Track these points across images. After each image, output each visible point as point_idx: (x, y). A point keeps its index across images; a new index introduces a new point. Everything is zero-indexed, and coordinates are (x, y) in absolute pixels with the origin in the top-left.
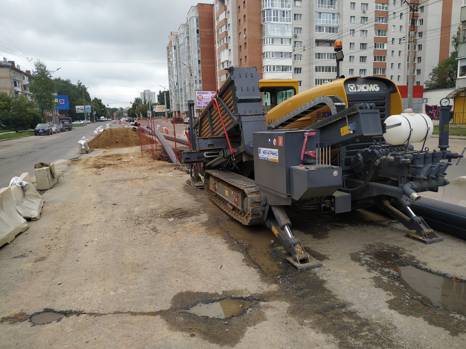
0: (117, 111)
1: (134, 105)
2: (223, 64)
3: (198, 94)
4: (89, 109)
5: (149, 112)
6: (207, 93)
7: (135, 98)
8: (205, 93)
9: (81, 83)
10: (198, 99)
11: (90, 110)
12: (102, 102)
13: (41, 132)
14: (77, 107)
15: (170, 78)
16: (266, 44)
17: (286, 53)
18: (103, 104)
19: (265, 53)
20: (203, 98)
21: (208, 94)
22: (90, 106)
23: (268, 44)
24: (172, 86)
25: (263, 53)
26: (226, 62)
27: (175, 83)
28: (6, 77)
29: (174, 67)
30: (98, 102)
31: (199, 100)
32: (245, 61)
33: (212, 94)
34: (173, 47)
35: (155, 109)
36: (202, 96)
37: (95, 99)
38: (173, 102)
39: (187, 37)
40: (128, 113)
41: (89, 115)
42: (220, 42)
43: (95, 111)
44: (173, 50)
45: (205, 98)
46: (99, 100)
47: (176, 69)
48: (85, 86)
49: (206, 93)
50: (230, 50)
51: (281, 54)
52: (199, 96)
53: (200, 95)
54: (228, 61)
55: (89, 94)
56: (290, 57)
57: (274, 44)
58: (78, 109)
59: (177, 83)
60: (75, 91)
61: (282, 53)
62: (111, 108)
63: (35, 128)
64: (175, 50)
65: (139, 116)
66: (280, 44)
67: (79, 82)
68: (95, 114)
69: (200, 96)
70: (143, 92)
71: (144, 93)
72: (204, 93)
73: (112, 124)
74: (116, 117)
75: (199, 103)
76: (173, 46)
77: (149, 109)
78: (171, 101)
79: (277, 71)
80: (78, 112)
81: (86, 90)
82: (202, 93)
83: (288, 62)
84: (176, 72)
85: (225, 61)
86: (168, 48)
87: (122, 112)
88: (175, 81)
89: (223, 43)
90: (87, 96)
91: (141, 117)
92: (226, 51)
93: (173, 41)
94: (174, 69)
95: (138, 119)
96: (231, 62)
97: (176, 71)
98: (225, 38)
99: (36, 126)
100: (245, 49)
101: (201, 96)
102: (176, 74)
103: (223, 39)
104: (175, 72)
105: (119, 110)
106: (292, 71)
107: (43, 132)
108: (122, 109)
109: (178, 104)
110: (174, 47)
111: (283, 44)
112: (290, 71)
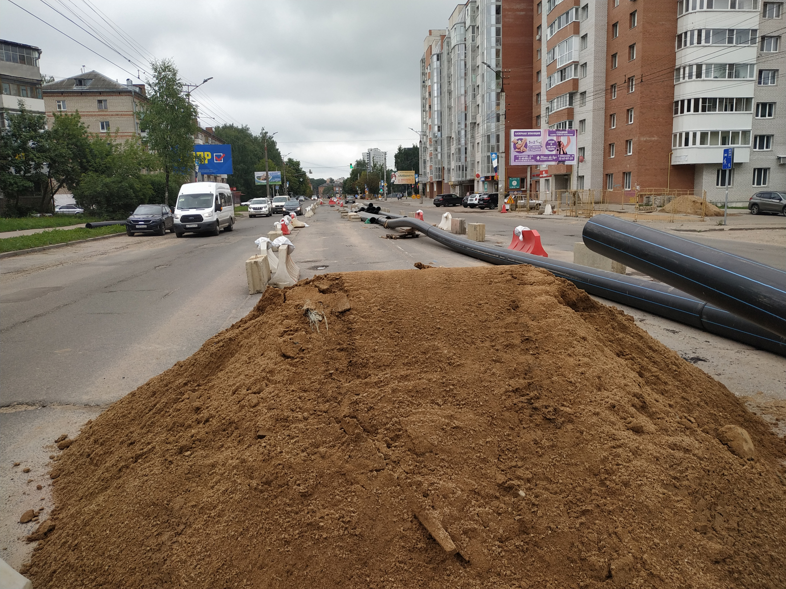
0: (325, 185)
1: (354, 173)
2: (561, 71)
3: (515, 136)
4: (277, 177)
5: (383, 184)
6: (537, 133)
7: (357, 161)
8: (532, 133)
9: (266, 133)
10: (515, 148)
11: (280, 179)
12: (301, 166)
13: (141, 227)
14: (257, 174)
15: (425, 119)
16: (690, 10)
17: (742, 32)
18: (303, 170)
19: (686, 33)
20: (526, 146)
21: (540, 135)
22: (279, 173)
23: (698, 9)
24: (428, 134)
25: (680, 36)
26: (573, 66)
27: (436, 128)
28: (126, 113)
29: (436, 95)
30: (294, 166)
31: (517, 150)
32: (629, 57)
33: (549, 135)
34: (435, 57)
35: (394, 178)
36: (526, 140)
37: (290, 160)
38: (428, 164)
39: (471, 27)
40: (344, 188)
41: (277, 188)
42: (557, 22)
43: (287, 181)
44: (435, 63)
45: (531, 145)
46: (296, 162)
47: (439, 98)
48: (273, 139)
49: (535, 133)
50: (584, 37)
51: (729, 36)
52: (518, 140)
53: (521, 140)
54: (578, 62)
55: (279, 153)
56: (753, 41)
57: (713, 9)
58: (259, 178)
59: (439, 127)
60: (256, 147)
61: (731, 31)
62: (315, 179)
63: (131, 215)
64: (439, 62)
65: (363, 192)
66: (729, 9)
67: (264, 131)
68: (288, 188)
69: (520, 142)
70: (367, 151)
71: (369, 154)
72: (529, 133)
73: (317, 206)
74: (323, 194)
75: (516, 158)
76: (434, 54)
77: (383, 179)
78: (425, 162)
79: (716, 77)
80: (259, 184)
81: (275, 146)
82: (524, 134)
83: (746, 54)
84: (439, 105)
85: (570, 65)
86: (423, 61)
87: (332, 185)
88: (436, 123)
89: (567, 22)
90: (275, 156)
91: (367, 193)
92: (576, 41)
93: (436, 45)
94: (436, 99)
95: (361, 196)
96: (586, 64)
97: (439, 102)
98: (574, 9)
99: (133, 211)
100: (630, 27)
101: (523, 141)
102: (439, 109)
103: (567, 13)
104: (436, 106)
105: (328, 182)
106: (754, 78)
107: (146, 226)
108: (332, 180)
109: (439, 168)
110: (438, 56)
111: (737, 9)
112: (748, 79)
